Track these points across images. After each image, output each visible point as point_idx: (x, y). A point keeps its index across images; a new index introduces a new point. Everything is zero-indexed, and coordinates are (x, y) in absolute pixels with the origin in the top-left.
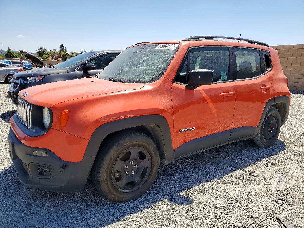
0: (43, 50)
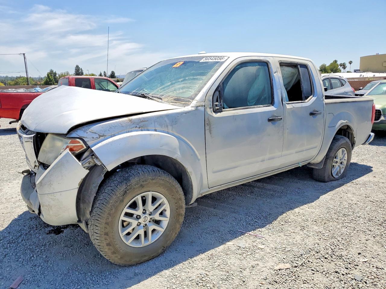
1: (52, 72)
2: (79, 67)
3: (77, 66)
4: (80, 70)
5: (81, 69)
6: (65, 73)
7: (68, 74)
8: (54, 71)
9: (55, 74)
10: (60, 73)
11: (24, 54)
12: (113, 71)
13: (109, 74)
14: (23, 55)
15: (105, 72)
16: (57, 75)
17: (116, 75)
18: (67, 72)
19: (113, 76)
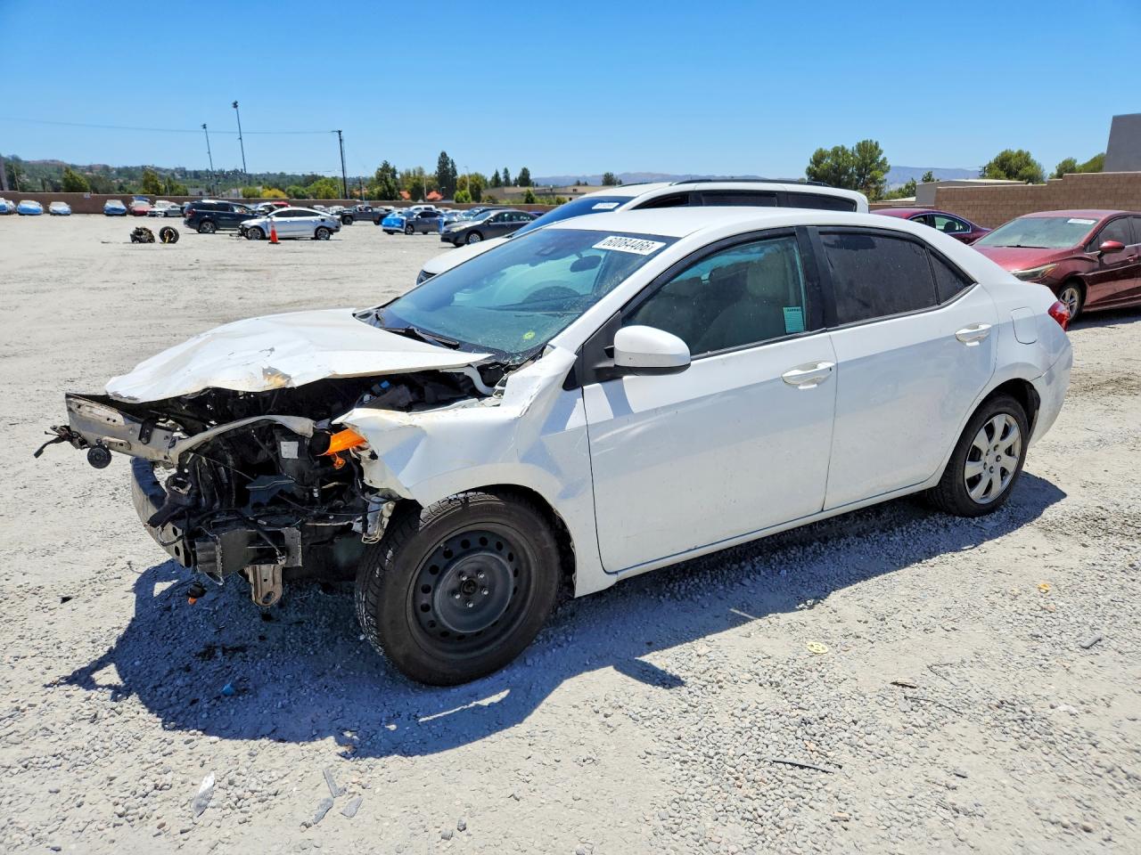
1: (385, 166)
2: (448, 156)
3: (444, 155)
4: (450, 165)
5: (452, 163)
6: (414, 171)
7: (421, 172)
8: (391, 166)
9: (394, 171)
10: (404, 172)
11: (340, 132)
12: (524, 169)
13: (514, 175)
14: (337, 134)
15: (506, 171)
16: (398, 176)
17: (532, 177)
18: (421, 168)
19: (524, 180)
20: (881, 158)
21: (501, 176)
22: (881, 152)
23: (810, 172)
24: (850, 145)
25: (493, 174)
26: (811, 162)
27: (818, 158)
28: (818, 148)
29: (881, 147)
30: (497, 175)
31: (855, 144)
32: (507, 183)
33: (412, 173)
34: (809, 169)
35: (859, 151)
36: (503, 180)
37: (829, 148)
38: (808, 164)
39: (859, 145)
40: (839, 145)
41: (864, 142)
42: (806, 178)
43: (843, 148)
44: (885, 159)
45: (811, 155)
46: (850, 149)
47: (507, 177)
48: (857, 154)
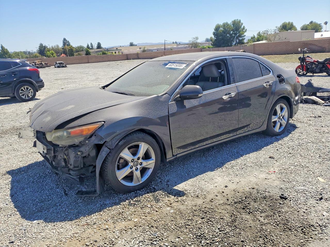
0: (44, 47)
1: (41, 45)
2: (66, 39)
3: (65, 39)
5: (68, 41)
6: (55, 47)
8: (44, 45)
10: (50, 47)
12: (99, 42)
15: (91, 44)
18: (57, 45)
19: (99, 47)
20: (242, 27)
21: (90, 46)
22: (242, 24)
23: (214, 34)
24: (230, 22)
25: (87, 45)
26: (215, 30)
27: (217, 28)
28: (217, 24)
29: (242, 22)
30: (88, 46)
31: (231, 21)
32: (92, 49)
33: (54, 47)
34: (214, 33)
35: (233, 25)
36: (91, 47)
37: (222, 24)
38: (213, 31)
39: (233, 22)
40: (226, 22)
41: (235, 20)
42: (213, 36)
43: (227, 23)
44: (244, 27)
45: (214, 27)
46: (230, 23)
47: (92, 46)
48: (232, 26)
